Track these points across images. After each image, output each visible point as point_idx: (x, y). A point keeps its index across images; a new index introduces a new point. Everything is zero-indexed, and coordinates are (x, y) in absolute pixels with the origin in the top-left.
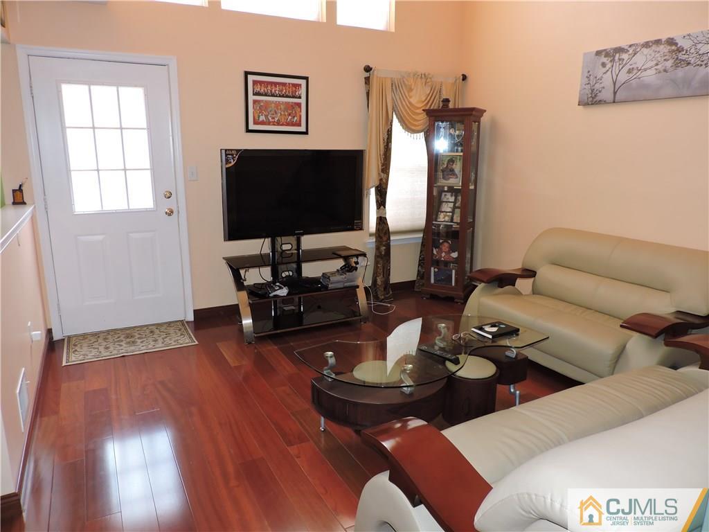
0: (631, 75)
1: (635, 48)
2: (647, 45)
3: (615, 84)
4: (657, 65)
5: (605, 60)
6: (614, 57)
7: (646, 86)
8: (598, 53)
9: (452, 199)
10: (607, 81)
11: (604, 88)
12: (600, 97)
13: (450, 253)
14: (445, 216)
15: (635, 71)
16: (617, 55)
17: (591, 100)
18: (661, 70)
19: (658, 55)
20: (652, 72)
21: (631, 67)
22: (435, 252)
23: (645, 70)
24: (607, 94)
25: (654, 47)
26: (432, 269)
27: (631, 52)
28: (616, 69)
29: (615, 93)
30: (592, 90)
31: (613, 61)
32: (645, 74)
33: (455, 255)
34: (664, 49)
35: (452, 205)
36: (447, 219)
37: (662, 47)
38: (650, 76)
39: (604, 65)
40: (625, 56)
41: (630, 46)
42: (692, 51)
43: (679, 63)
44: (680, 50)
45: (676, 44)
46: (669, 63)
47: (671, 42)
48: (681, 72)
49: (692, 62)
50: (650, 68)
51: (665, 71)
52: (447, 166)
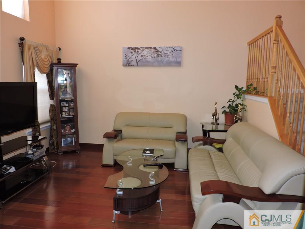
0: (142, 57)
1: (143, 49)
2: (147, 48)
3: (137, 60)
4: (151, 55)
5: (132, 51)
6: (135, 50)
7: (147, 62)
8: (129, 48)
9: (67, 105)
10: (134, 58)
11: (132, 61)
12: (132, 64)
13: (71, 130)
14: (66, 113)
15: (144, 56)
16: (136, 50)
17: (128, 64)
18: (153, 57)
19: (151, 52)
20: (150, 57)
21: (142, 55)
22: (62, 131)
23: (147, 56)
24: (134, 63)
25: (149, 49)
26: (62, 139)
27: (141, 49)
28: (137, 54)
29: (137, 63)
30: (128, 61)
31: (135, 51)
33: (73, 131)
34: (153, 50)
35: (68, 108)
36: (67, 114)
37: (152, 50)
38: (149, 58)
39: (131, 53)
40: (139, 51)
41: (141, 47)
42: (162, 52)
43: (158, 55)
44: (158, 51)
45: (157, 49)
46: (155, 55)
47: (155, 48)
48: (159, 58)
49: (163, 56)
50: (149, 56)
51: (154, 57)
52: (64, 90)
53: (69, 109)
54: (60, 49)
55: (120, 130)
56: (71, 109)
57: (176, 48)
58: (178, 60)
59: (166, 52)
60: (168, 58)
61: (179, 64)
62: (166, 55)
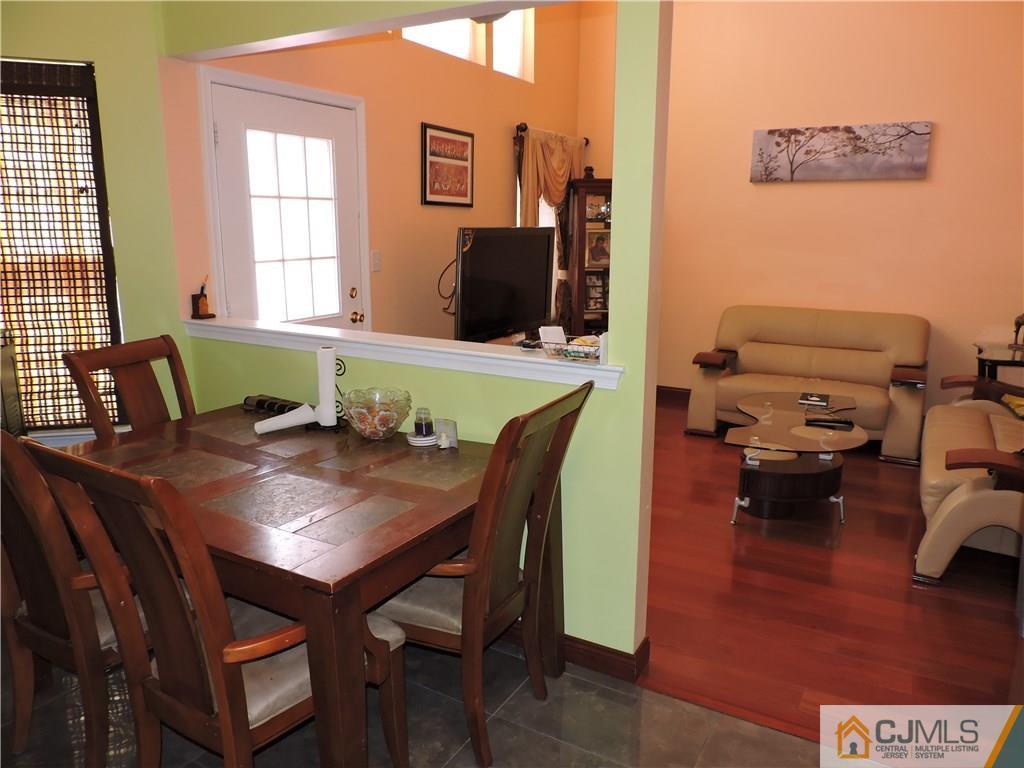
0: (809, 156)
1: (812, 132)
2: (824, 130)
3: (792, 164)
4: (836, 149)
5: (779, 140)
6: (790, 138)
7: (826, 168)
8: (771, 132)
9: (599, 283)
10: (783, 159)
11: (779, 166)
12: (776, 175)
14: (596, 303)
15: (813, 153)
16: (793, 137)
17: (765, 176)
18: (841, 154)
19: (836, 140)
20: (832, 155)
21: (809, 149)
23: (824, 153)
24: (784, 173)
25: (832, 133)
27: (808, 134)
28: (793, 148)
29: (792, 172)
30: (766, 168)
31: (789, 141)
32: (823, 156)
34: (844, 136)
35: (600, 290)
36: (598, 306)
37: (840, 134)
38: (829, 159)
39: (778, 144)
40: (801, 138)
41: (807, 129)
42: (870, 140)
43: (857, 149)
44: (858, 138)
45: (854, 133)
46: (848, 149)
47: (848, 130)
48: (860, 158)
49: (871, 149)
50: (829, 152)
51: (844, 155)
52: (596, 245)
53: (604, 294)
54: (587, 142)
55: (733, 349)
57: (913, 128)
58: (920, 160)
59: (881, 140)
60: (886, 157)
61: (919, 172)
62: (882, 147)
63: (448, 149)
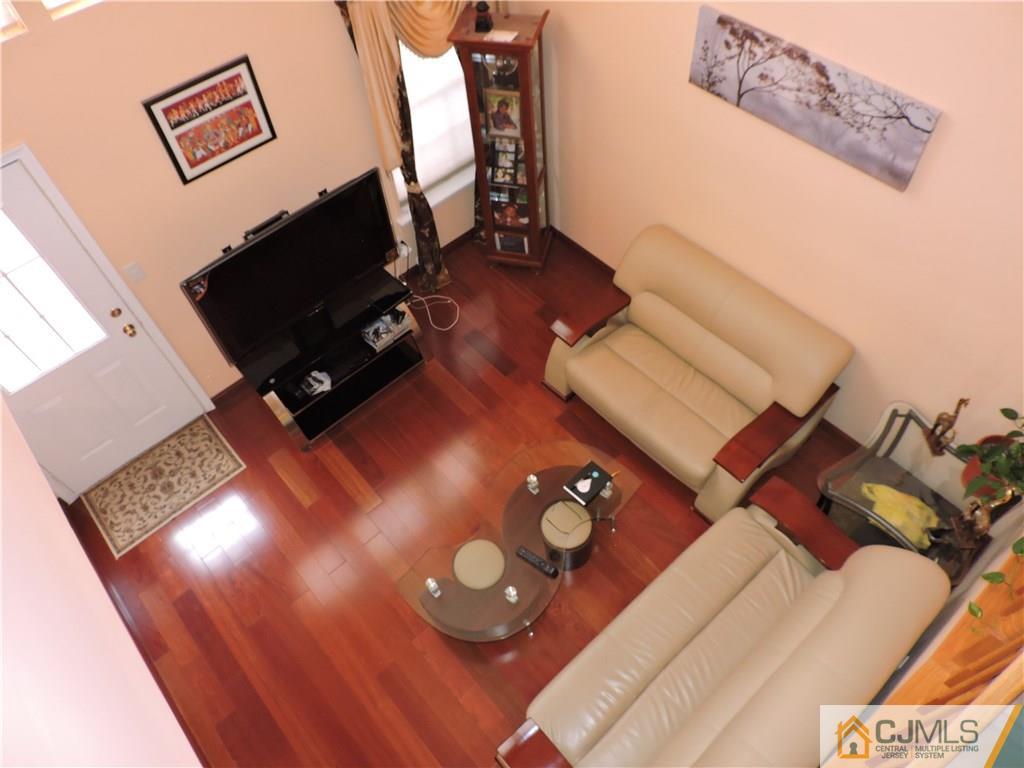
0: (763, 84)
1: (775, 49)
2: (789, 52)
3: (741, 82)
4: (799, 90)
5: (730, 38)
6: (743, 42)
7: (780, 110)
8: (722, 20)
10: (731, 70)
11: (725, 79)
12: (719, 88)
13: (518, 219)
14: (505, 174)
15: (769, 82)
16: (748, 42)
17: (707, 83)
18: (804, 101)
19: (801, 77)
20: (792, 96)
21: (765, 72)
22: (496, 216)
23: (784, 88)
24: (729, 90)
25: (798, 63)
26: (496, 235)
27: (768, 49)
28: (744, 62)
29: (740, 96)
30: (710, 74)
31: (741, 46)
32: (780, 92)
33: (525, 221)
34: (811, 74)
35: (511, 157)
37: (809, 70)
38: (787, 99)
39: (728, 45)
40: (757, 50)
41: (768, 39)
42: (846, 99)
43: (825, 105)
44: (830, 89)
45: (827, 78)
46: (815, 99)
47: (821, 69)
48: (826, 119)
49: (843, 114)
50: (790, 90)
51: (808, 105)
52: (498, 111)
53: (516, 163)
55: (627, 292)
56: (521, 161)
57: (909, 112)
58: (903, 164)
59: (860, 107)
60: (860, 137)
61: (899, 179)
62: (858, 119)
63: (206, 102)
